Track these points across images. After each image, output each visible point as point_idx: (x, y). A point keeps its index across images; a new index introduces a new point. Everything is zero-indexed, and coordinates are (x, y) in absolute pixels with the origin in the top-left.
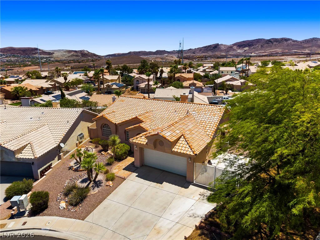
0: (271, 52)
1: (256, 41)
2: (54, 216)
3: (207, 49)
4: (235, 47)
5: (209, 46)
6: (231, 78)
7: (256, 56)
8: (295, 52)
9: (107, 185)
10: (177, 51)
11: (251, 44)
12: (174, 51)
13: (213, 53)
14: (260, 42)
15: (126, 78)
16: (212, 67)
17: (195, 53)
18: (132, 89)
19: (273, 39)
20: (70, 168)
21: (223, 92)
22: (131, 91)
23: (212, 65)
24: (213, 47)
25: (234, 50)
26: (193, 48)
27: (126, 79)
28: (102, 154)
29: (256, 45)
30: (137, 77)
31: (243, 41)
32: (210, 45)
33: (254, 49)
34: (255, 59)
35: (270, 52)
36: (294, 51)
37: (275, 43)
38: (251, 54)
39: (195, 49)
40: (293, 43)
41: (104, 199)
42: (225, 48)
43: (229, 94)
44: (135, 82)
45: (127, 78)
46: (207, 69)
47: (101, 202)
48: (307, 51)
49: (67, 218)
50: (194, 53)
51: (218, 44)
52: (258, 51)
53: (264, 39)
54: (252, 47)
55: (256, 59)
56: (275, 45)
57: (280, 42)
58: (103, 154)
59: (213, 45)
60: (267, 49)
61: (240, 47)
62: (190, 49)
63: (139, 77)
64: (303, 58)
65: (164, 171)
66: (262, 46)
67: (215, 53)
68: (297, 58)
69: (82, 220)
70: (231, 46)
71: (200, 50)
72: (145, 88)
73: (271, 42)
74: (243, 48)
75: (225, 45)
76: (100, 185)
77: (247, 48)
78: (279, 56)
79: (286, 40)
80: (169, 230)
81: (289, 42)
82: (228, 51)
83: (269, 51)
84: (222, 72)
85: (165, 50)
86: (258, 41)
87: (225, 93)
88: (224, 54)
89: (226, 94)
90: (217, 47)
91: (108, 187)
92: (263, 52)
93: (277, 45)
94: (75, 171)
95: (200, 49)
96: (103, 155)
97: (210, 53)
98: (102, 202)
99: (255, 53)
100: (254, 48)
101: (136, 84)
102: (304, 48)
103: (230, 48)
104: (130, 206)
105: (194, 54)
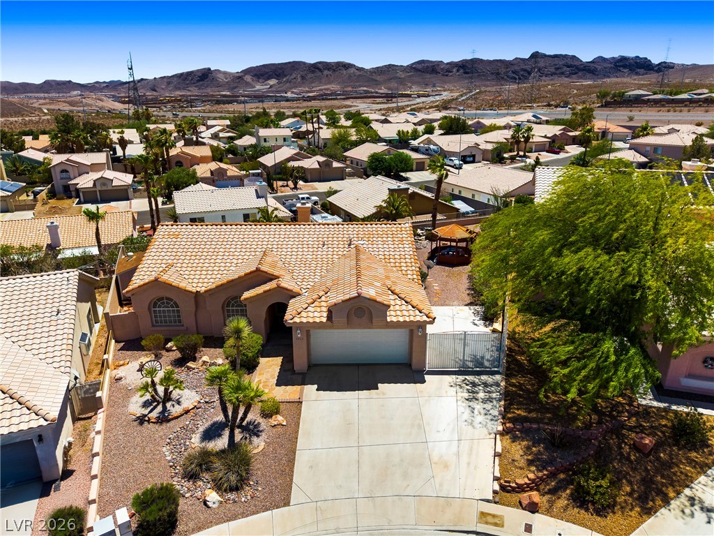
0: (322, 90)
1: (290, 65)
2: (211, 526)
3: (185, 79)
4: (248, 78)
5: (188, 73)
6: (295, 154)
7: (298, 99)
8: (364, 90)
9: (275, 425)
10: (104, 82)
11: (280, 71)
12: (97, 82)
13: (201, 91)
14: (298, 69)
15: (15, 166)
16: (228, 126)
17: (157, 89)
18: (52, 194)
19: (320, 63)
20: (142, 420)
21: (287, 186)
22: (50, 199)
23: (228, 122)
24: (199, 77)
25: (247, 84)
26: (151, 77)
27: (17, 169)
28: (189, 368)
29: (291, 75)
30: (62, 162)
31: (264, 66)
32: (192, 72)
33: (288, 84)
34: (298, 105)
35: (320, 90)
36: (362, 88)
37: (326, 72)
38: (286, 95)
39: (155, 78)
40: (358, 73)
41: (295, 453)
42: (226, 79)
43: (300, 189)
44: (57, 175)
45: (18, 164)
46: (221, 131)
47: (292, 461)
48: (383, 91)
49: (247, 516)
50: (155, 91)
51: (209, 69)
52: (297, 87)
53: (304, 63)
54: (284, 79)
55: (300, 105)
56: (327, 76)
57: (334, 70)
58: (191, 368)
59: (198, 71)
60: (313, 85)
61: (259, 78)
62: (142, 79)
63: (68, 160)
64: (383, 103)
65: (358, 365)
66: (303, 78)
67: (205, 91)
68: (372, 103)
69: (284, 506)
70: (240, 75)
71: (169, 83)
72: (94, 189)
73: (318, 68)
74: (266, 80)
75: (225, 73)
76: (258, 431)
77: (273, 82)
78: (341, 99)
79: (347, 66)
80: (458, 454)
81: (352, 70)
82: (235, 88)
83: (318, 88)
84: (265, 140)
85: (70, 82)
86: (295, 66)
87: (293, 186)
88: (228, 93)
89: (296, 188)
90: (208, 75)
91: (279, 429)
92: (307, 89)
93: (331, 75)
94: (161, 423)
95: (168, 80)
96: (194, 369)
97: (193, 91)
98: (294, 459)
99: (292, 92)
100: (287, 81)
101: (61, 179)
102: (377, 83)
103: (239, 78)
104: (357, 445)
105: (155, 93)
